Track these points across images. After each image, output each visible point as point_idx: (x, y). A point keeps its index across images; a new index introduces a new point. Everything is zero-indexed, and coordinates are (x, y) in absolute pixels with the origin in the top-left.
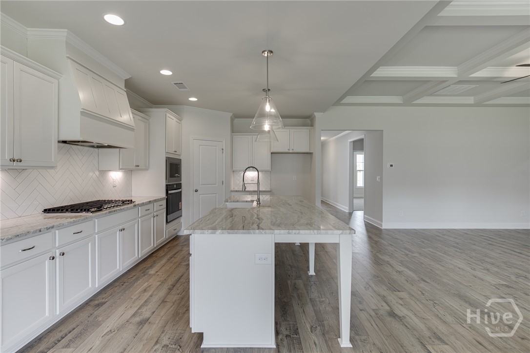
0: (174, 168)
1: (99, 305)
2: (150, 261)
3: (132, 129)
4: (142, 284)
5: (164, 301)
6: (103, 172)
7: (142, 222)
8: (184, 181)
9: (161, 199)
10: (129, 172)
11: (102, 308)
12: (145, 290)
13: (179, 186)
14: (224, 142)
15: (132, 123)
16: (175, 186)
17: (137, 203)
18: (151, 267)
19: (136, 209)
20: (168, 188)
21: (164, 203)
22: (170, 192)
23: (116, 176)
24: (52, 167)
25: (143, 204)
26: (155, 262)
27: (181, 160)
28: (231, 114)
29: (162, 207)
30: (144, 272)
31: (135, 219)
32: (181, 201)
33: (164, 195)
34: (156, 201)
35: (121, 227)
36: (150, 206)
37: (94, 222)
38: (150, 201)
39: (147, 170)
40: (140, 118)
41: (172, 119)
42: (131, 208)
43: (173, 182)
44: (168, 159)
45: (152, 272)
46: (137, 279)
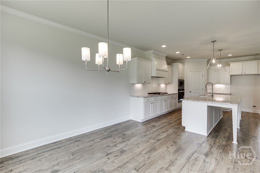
0: (181, 83)
1: (160, 118)
2: (172, 113)
3: (168, 72)
4: (170, 117)
5: (176, 121)
6: (159, 84)
7: (170, 100)
8: (185, 88)
9: (176, 94)
10: (166, 84)
11: (160, 119)
12: (171, 118)
13: (183, 90)
14: (203, 72)
15: (167, 70)
16: (182, 90)
17: (169, 94)
18: (173, 114)
19: (168, 96)
20: (179, 90)
21: (177, 95)
22: (179, 91)
23: (163, 86)
24: (150, 83)
25: (170, 94)
26: (174, 113)
27: (184, 80)
28: (207, 59)
29: (177, 96)
30: (171, 115)
31: (168, 98)
32: (184, 95)
33: (177, 92)
34: (174, 94)
35: (165, 100)
36: (173, 95)
37: (159, 97)
38: (173, 94)
39: (172, 84)
40: (170, 67)
41: (180, 66)
42: (167, 95)
43: (181, 88)
44: (179, 80)
45: (173, 115)
46: (169, 116)
